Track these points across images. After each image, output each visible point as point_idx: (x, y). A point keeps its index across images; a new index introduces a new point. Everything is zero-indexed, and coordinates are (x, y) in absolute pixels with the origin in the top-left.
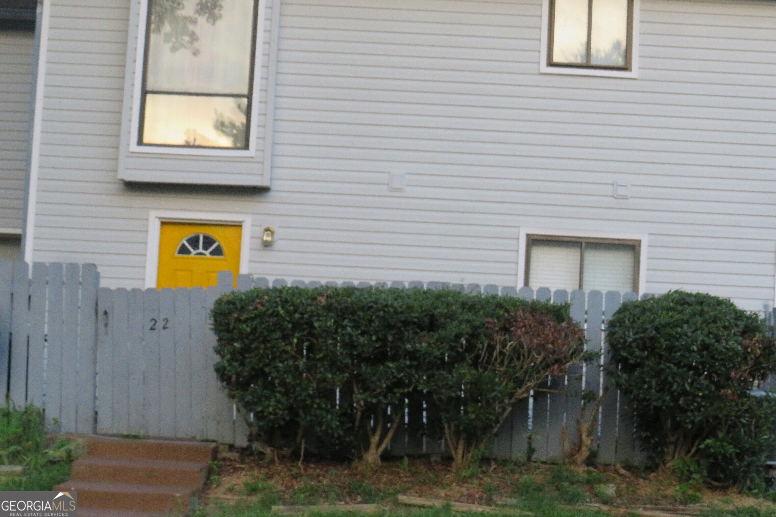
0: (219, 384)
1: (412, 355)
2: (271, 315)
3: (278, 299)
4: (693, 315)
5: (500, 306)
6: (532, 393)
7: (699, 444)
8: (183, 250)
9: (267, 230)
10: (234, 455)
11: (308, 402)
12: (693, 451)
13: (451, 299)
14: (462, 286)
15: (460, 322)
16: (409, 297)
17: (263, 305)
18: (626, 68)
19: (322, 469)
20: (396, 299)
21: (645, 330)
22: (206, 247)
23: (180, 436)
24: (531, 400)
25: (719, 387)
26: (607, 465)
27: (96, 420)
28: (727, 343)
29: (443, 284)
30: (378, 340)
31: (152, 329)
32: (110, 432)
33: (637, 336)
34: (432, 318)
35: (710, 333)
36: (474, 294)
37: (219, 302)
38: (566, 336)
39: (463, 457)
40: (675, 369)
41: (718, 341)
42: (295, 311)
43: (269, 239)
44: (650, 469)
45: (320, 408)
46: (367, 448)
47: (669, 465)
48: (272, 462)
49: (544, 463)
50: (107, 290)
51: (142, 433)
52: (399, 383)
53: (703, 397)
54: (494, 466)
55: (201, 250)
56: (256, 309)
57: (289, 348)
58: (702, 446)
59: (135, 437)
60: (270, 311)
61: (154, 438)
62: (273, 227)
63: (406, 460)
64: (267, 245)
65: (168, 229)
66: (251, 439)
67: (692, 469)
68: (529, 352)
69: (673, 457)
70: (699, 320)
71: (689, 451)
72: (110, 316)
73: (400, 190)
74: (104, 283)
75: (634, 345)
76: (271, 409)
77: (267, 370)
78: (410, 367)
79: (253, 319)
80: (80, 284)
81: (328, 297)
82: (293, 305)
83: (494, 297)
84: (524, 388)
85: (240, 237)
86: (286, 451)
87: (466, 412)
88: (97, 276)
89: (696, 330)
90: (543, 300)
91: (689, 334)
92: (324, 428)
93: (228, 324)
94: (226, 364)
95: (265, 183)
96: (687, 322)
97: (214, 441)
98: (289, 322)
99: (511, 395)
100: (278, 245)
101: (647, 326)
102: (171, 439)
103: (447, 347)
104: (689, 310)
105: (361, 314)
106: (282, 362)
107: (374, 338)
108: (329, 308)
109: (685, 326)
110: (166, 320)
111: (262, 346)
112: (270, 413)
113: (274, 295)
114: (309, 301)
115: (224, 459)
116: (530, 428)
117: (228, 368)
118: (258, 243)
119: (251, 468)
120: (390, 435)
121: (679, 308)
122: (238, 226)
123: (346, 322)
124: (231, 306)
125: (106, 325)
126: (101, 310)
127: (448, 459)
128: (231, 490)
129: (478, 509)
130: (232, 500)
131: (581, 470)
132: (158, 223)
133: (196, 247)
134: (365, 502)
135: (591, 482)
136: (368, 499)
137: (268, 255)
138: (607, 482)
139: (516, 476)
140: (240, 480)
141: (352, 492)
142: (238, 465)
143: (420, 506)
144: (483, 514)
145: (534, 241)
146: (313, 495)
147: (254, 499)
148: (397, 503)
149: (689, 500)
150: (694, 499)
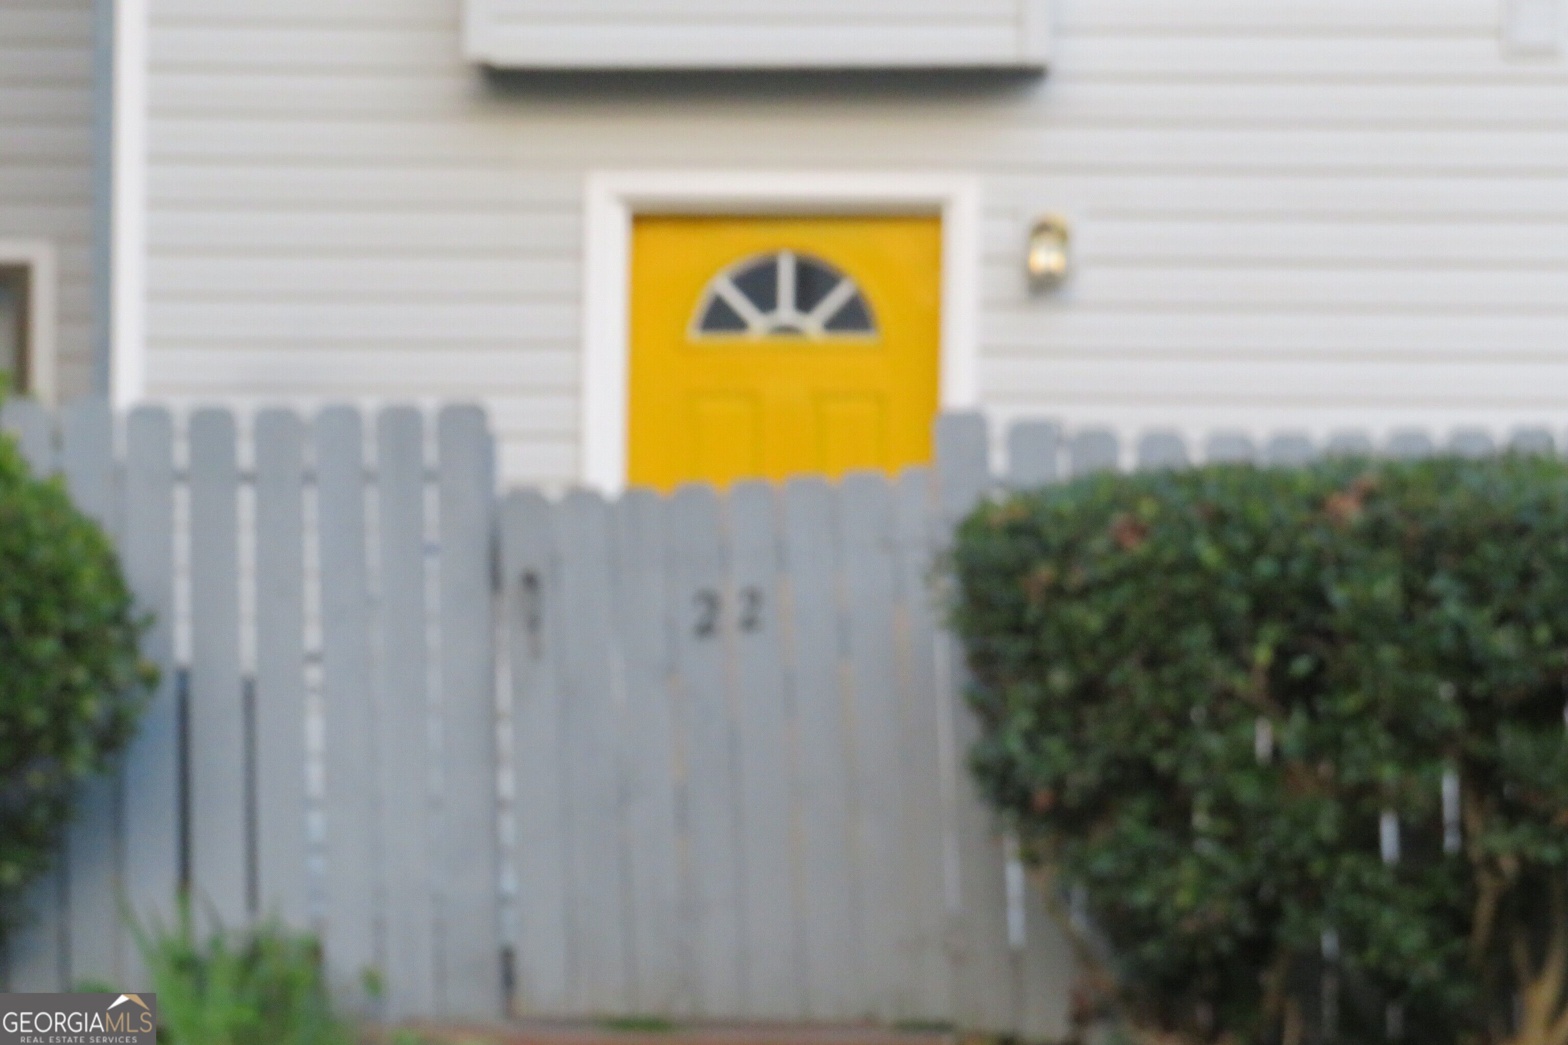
2: (1173, 570)
3: (1192, 511)
8: (719, 317)
9: (1043, 227)
11: (1317, 868)
17: (1139, 534)
22: (805, 303)
23: (823, 1012)
27: (508, 972)
31: (701, 631)
32: (560, 1012)
42: (1258, 551)
43: (1053, 261)
45: (1357, 887)
50: (529, 497)
51: (681, 1011)
55: (786, 311)
56: (1117, 547)
57: (1240, 683)
60: (1170, 555)
64: (1044, 285)
65: (653, 236)
72: (546, 589)
73: (1550, 50)
74: (512, 470)
77: (1164, 761)
79: (1107, 585)
80: (430, 478)
81: (1369, 497)
82: (1248, 529)
88: (489, 450)
93: (1019, 608)
94: (1013, 749)
95: (1031, 53)
98: (1238, 589)
100: (1093, 282)
105: (1491, 550)
110: (753, 597)
111: (1146, 677)
112: (1181, 914)
114: (1303, 515)
117: (1024, 762)
118: (1011, 281)
122: (928, 216)
123: (1440, 583)
124: (1026, 543)
125: (533, 623)
126: (511, 572)
132: (619, 219)
133: (767, 302)
137: (1048, 325)
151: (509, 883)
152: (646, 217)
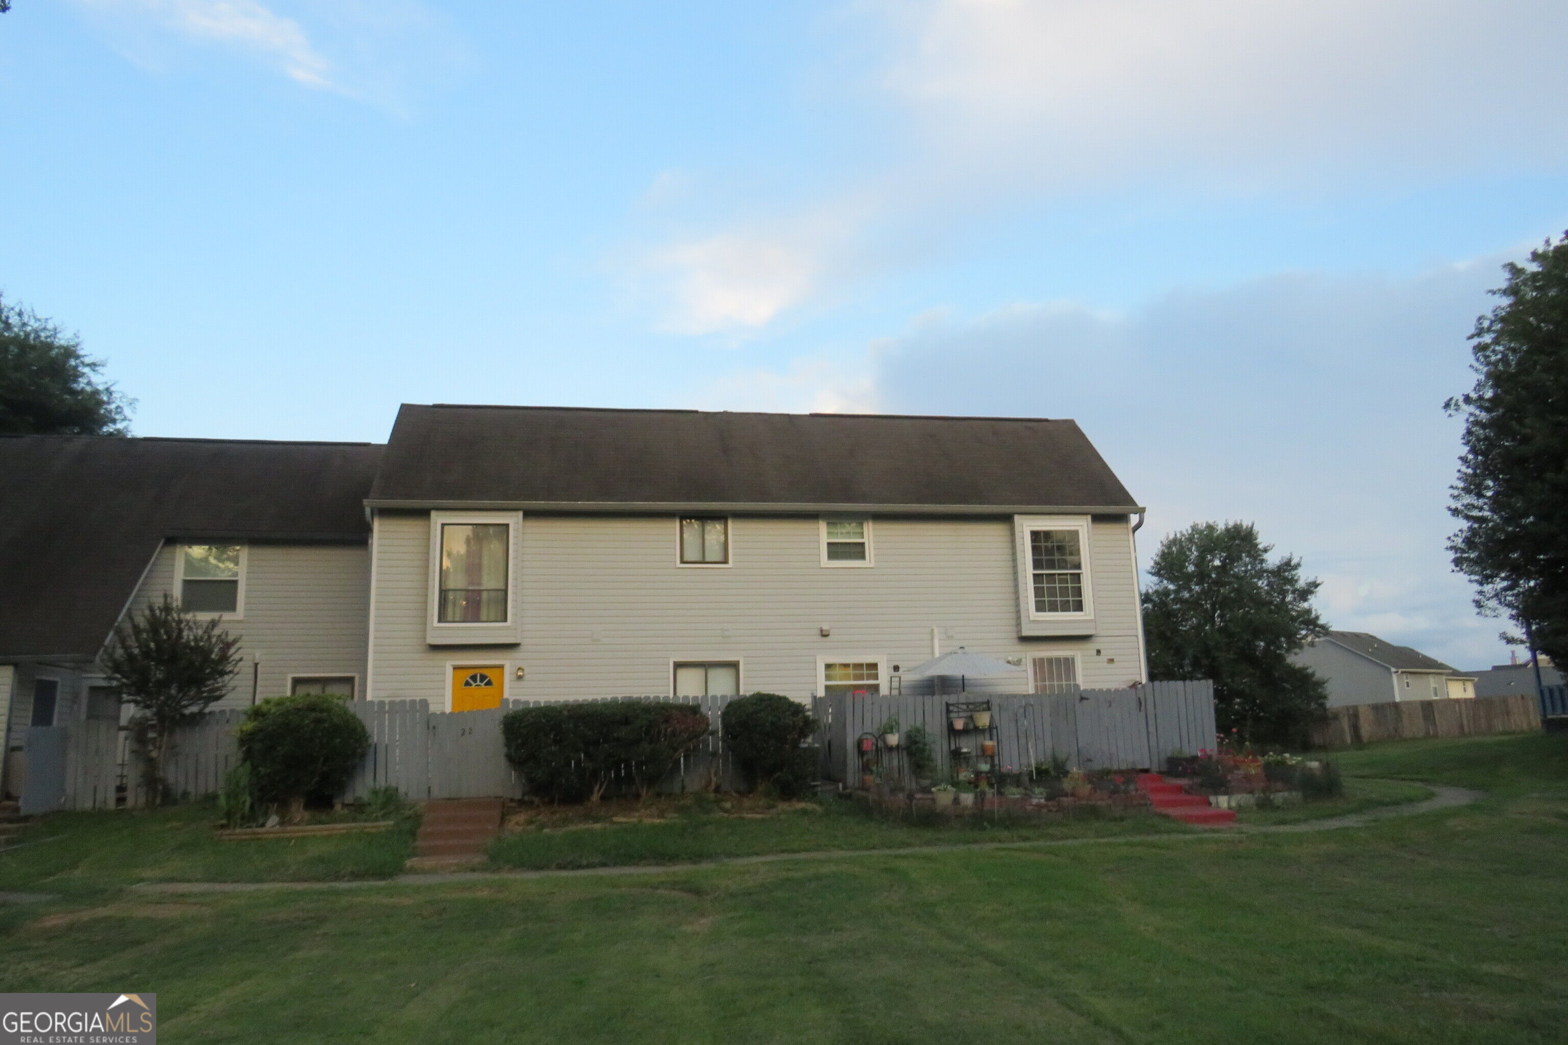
0: (507, 764)
1: (617, 740)
2: (538, 724)
3: (538, 713)
4: (766, 706)
5: (662, 708)
6: (682, 755)
7: (774, 776)
8: (467, 684)
9: (519, 669)
10: (513, 804)
12: (771, 780)
13: (635, 707)
14: (640, 698)
15: (642, 719)
16: (612, 707)
17: (531, 718)
18: (725, 561)
19: (568, 807)
20: (605, 709)
21: (741, 716)
22: (481, 681)
23: (481, 796)
24: (682, 759)
25: (782, 744)
26: (726, 792)
27: (430, 792)
28: (785, 720)
29: (630, 697)
30: (598, 732)
31: (462, 735)
32: (439, 798)
33: (737, 720)
34: (626, 718)
35: (776, 715)
36: (648, 702)
37: (506, 717)
38: (699, 722)
39: (646, 794)
40: (758, 737)
41: (781, 719)
42: (551, 719)
43: (521, 674)
44: (750, 791)
46: (592, 792)
47: (759, 789)
48: (538, 806)
49: (691, 793)
50: (434, 714)
51: (458, 796)
53: (774, 750)
54: (663, 798)
55: (478, 683)
56: (529, 720)
57: (548, 741)
58: (776, 777)
59: (454, 799)
60: (537, 721)
62: (522, 667)
63: (615, 798)
64: (520, 678)
65: (457, 671)
66: (524, 794)
67: (771, 790)
68: (680, 733)
69: (761, 784)
70: (769, 708)
71: (769, 780)
72: (436, 729)
73: (599, 640)
74: (431, 710)
75: (736, 725)
76: (537, 776)
77: (536, 754)
78: (616, 746)
79: (527, 726)
80: (418, 712)
81: (569, 711)
83: (658, 703)
84: (678, 753)
85: (503, 674)
86: (546, 799)
88: (428, 707)
89: (769, 714)
90: (686, 702)
91: (764, 717)
92: (566, 782)
93: (513, 730)
94: (513, 752)
95: (518, 642)
96: (762, 710)
97: (501, 797)
98: (548, 726)
99: (671, 758)
100: (526, 677)
101: (742, 713)
102: (475, 798)
103: (636, 734)
104: (764, 703)
105: (587, 719)
107: (596, 732)
108: (570, 717)
109: (761, 712)
110: (471, 729)
111: (533, 741)
112: (539, 778)
113: (536, 711)
114: (558, 714)
115: (510, 807)
116: (682, 774)
117: (513, 755)
118: (514, 677)
119: (527, 811)
120: (604, 787)
121: (759, 703)
122: (501, 667)
123: (580, 724)
124: (513, 719)
125: (435, 734)
126: (431, 726)
127: (638, 796)
128: (517, 823)
129: (657, 821)
130: (519, 829)
131: (712, 796)
132: (451, 669)
133: (475, 681)
134: (595, 823)
135: (717, 802)
136: (596, 820)
137: (521, 683)
138: (726, 801)
139: (676, 802)
140: (522, 817)
141: (587, 817)
142: (518, 810)
143: (626, 823)
144: (660, 823)
145: (678, 666)
146: (566, 821)
147: (533, 827)
148: (612, 823)
149: (770, 807)
150: (773, 807)
151: (430, 776)
152: (456, 668)
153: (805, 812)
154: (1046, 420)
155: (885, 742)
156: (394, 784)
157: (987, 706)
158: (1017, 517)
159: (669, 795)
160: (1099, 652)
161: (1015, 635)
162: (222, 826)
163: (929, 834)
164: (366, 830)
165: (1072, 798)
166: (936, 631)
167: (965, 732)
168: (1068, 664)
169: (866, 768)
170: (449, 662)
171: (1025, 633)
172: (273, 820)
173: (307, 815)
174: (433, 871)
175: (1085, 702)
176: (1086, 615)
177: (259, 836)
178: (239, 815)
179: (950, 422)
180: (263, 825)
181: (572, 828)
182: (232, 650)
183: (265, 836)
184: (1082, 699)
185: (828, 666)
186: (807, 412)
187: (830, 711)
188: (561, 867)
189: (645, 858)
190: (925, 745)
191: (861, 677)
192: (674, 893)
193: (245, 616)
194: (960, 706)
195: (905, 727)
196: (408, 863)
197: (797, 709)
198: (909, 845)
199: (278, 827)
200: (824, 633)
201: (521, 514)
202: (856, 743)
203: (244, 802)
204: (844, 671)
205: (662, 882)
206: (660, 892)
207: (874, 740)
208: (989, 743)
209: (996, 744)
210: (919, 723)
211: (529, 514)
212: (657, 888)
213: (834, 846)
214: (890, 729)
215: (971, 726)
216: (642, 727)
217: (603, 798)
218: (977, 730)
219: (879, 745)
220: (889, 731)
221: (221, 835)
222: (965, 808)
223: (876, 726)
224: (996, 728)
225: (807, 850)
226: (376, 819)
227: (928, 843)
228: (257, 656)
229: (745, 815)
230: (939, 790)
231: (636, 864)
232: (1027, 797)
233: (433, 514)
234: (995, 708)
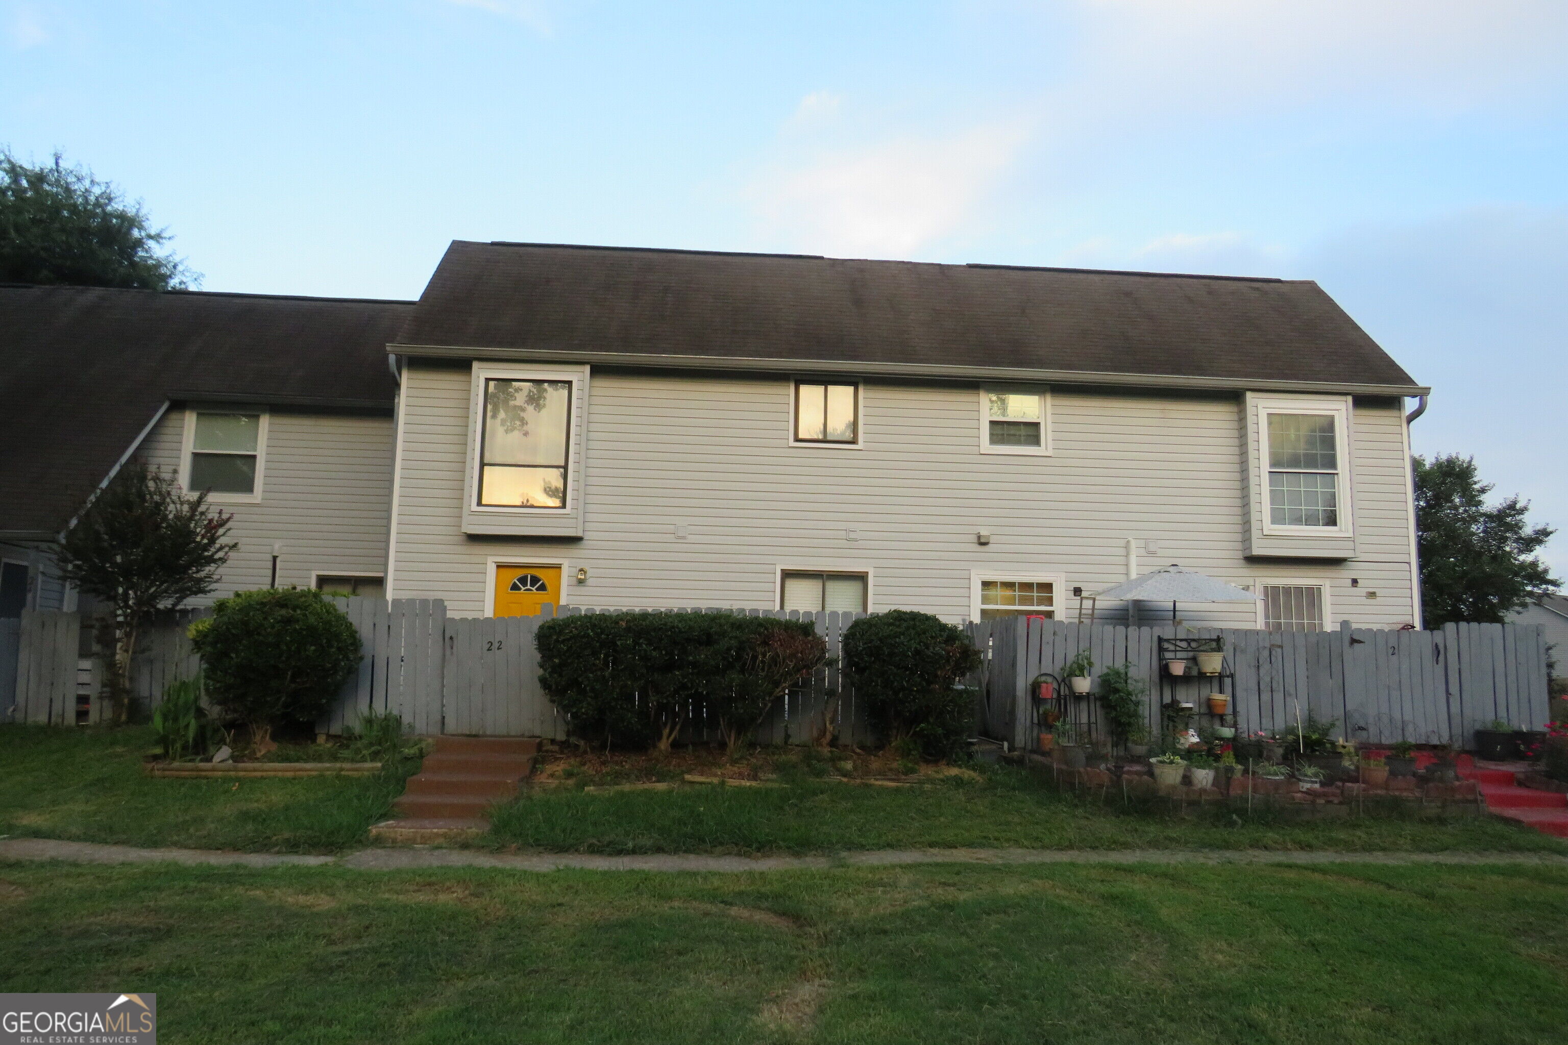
0: (542, 692)
1: (695, 665)
2: (583, 637)
3: (588, 624)
4: (908, 628)
5: (760, 625)
6: (787, 691)
7: (916, 728)
8: (515, 587)
9: (581, 570)
10: (556, 748)
11: (613, 704)
12: (911, 733)
13: (723, 621)
14: (731, 610)
15: (731, 638)
16: (690, 620)
17: (576, 629)
18: (854, 442)
19: (625, 757)
20: (680, 622)
21: (871, 641)
22: (532, 585)
23: (513, 733)
24: (787, 697)
25: (929, 683)
26: (846, 746)
27: (443, 723)
28: (934, 649)
29: (717, 609)
30: (666, 654)
31: (489, 650)
32: (455, 733)
33: (866, 646)
34: (709, 635)
35: (921, 642)
36: (741, 616)
37: (541, 628)
38: (812, 646)
39: (734, 744)
40: (895, 670)
41: (928, 648)
42: (602, 633)
43: (583, 577)
44: (880, 747)
45: (622, 708)
46: (660, 738)
47: (892, 745)
48: (585, 752)
49: (797, 746)
50: (453, 620)
51: (481, 733)
52: (684, 687)
53: (917, 691)
54: (759, 750)
55: (529, 587)
56: (571, 632)
57: (597, 662)
58: (918, 729)
59: (475, 736)
60: (583, 633)
61: (491, 736)
62: (586, 568)
63: (690, 747)
64: (581, 582)
65: (501, 570)
66: (568, 734)
67: (911, 747)
68: (784, 660)
69: (896, 739)
70: (913, 632)
71: (908, 733)
72: (455, 639)
73: (684, 538)
74: (450, 614)
75: (864, 652)
76: (583, 710)
77: (580, 679)
78: (692, 674)
79: (568, 640)
80: (431, 615)
81: (628, 621)
82: (600, 628)
83: (757, 618)
84: (780, 689)
85: (559, 576)
86: (596, 743)
87: (736, 708)
88: (444, 609)
89: (911, 640)
90: (794, 620)
91: (905, 643)
92: (625, 724)
93: (549, 645)
94: (548, 676)
95: (580, 534)
96: (903, 634)
97: (539, 737)
98: (597, 642)
99: (771, 694)
100: (590, 582)
101: (873, 637)
102: (504, 736)
103: (720, 658)
104: (905, 624)
105: (653, 634)
106: (592, 673)
107: (664, 652)
108: (628, 629)
109: (902, 637)
110: (500, 642)
111: (576, 661)
112: (583, 714)
113: (585, 621)
114: (613, 625)
115: (547, 751)
116: (786, 719)
117: (549, 679)
118: (574, 581)
119: (568, 757)
120: (678, 727)
121: (897, 623)
122: (558, 567)
123: (641, 641)
124: (552, 631)
125: (452, 648)
126: (447, 636)
127: (723, 746)
128: (552, 776)
129: (747, 783)
130: (553, 783)
131: (826, 751)
132: (494, 566)
133: (525, 584)
134: (658, 781)
135: (834, 760)
136: (661, 779)
137: (582, 590)
138: (846, 759)
139: (776, 757)
140: (559, 768)
141: (648, 774)
142: (558, 756)
143: (701, 783)
144: (750, 788)
145: (787, 575)
146: (618, 777)
147: (571, 782)
148: (683, 781)
149: (909, 771)
150: (913, 771)
151: (445, 702)
152: (500, 566)
153: (959, 782)
154: (1279, 281)
155: (1070, 687)
156: (395, 712)
157: (1217, 643)
158: (1249, 395)
159: (766, 747)
160: (1355, 582)
161: (1240, 555)
162: (156, 758)
163: (1153, 830)
164: (343, 773)
165: (1363, 785)
166: (1133, 544)
167: (1186, 679)
168: (1312, 596)
169: (1045, 723)
170: (493, 557)
171: (1256, 551)
172: (225, 752)
173: (274, 747)
174: (407, 845)
175: (1356, 644)
176: (1341, 531)
177: (204, 773)
178: (178, 745)
179: (1151, 279)
180: (210, 760)
181: (627, 787)
182: (221, 531)
183: (209, 774)
184: (1353, 641)
185: (986, 584)
186: (964, 263)
187: (991, 643)
188: (594, 850)
189: (721, 844)
190: (1129, 694)
191: (1030, 601)
192: (758, 916)
193: (262, 499)
194: (1178, 643)
195: (1099, 669)
196: (374, 831)
197: (950, 634)
198: (1126, 846)
199: (231, 761)
200: (982, 540)
201: (587, 369)
202: (1029, 686)
203: (187, 726)
204: (1008, 593)
205: (741, 893)
206: (734, 911)
207: (1055, 685)
208: (1217, 696)
209: (1229, 699)
210: (1119, 664)
211: (599, 370)
212: (731, 904)
213: (1008, 840)
214: (1080, 669)
215: (1195, 672)
216: (729, 649)
217: (675, 745)
218: (1202, 678)
219: (1062, 693)
220: (1077, 673)
221: (153, 769)
222: (1203, 791)
223: (1059, 663)
224: (1232, 676)
225: (970, 845)
226: (363, 760)
227: (1155, 844)
228: (276, 547)
229: (872, 781)
230: (1161, 762)
231: (709, 852)
232: (1292, 778)
233: (475, 365)
234: (1228, 648)
